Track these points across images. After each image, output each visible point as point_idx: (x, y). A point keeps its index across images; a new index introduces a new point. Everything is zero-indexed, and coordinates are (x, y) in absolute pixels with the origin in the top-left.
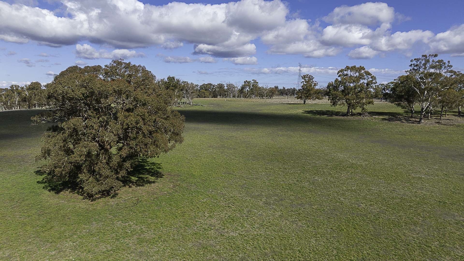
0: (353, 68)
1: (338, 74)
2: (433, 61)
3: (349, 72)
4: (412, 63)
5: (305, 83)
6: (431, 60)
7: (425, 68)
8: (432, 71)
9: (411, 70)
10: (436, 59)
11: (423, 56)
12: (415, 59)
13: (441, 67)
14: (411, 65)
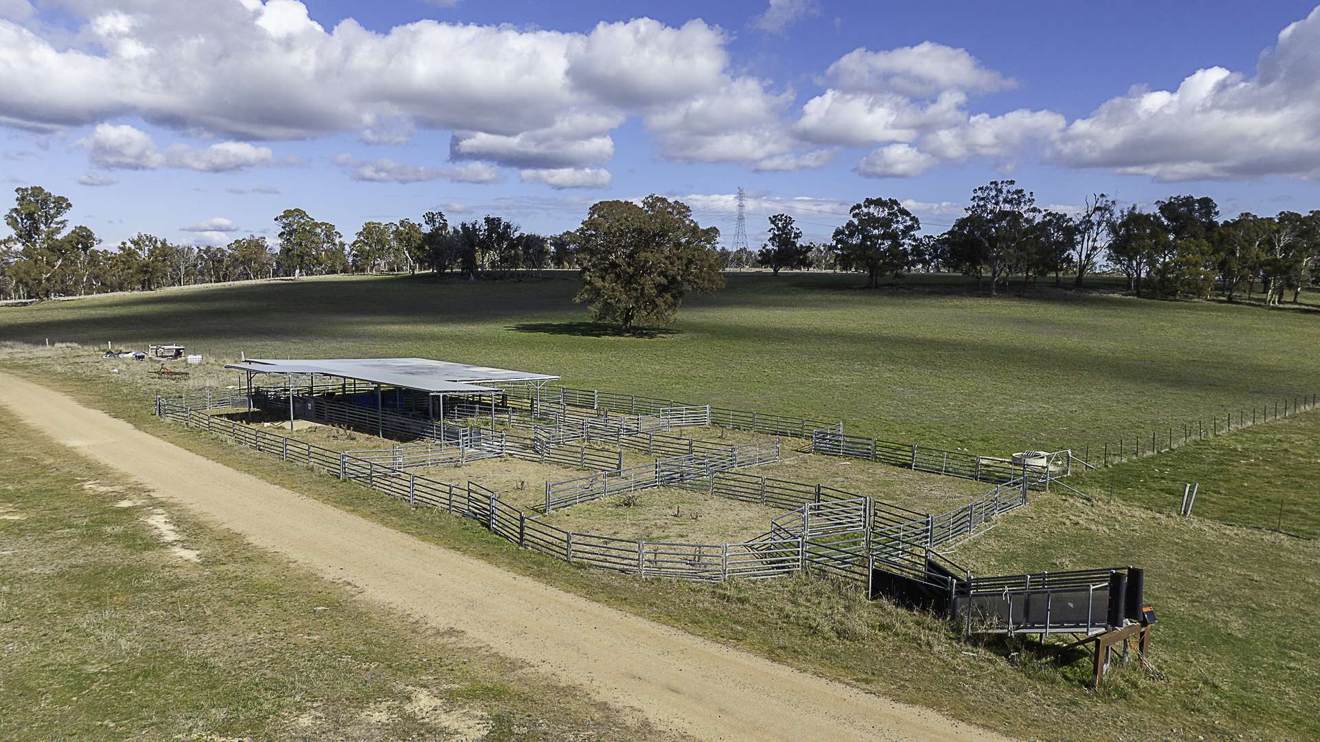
0: (879, 203)
1: (851, 211)
2: (1008, 192)
3: (872, 209)
4: (976, 195)
5: (777, 233)
6: (1005, 191)
7: (997, 203)
8: (1007, 207)
9: (973, 207)
10: (1013, 188)
11: (992, 183)
12: (980, 189)
13: (1020, 202)
14: (974, 198)
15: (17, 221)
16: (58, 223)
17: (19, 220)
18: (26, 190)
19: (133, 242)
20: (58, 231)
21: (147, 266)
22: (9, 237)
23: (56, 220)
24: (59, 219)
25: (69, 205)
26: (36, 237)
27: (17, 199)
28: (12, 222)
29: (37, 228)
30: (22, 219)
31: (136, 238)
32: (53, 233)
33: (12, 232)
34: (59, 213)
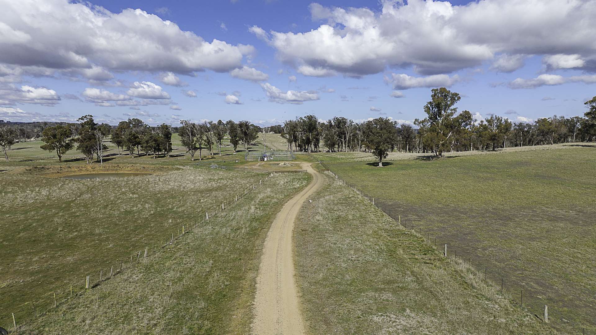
15: (430, 109)
16: (452, 110)
17: (431, 109)
18: (437, 90)
19: (487, 121)
20: (452, 114)
21: (495, 135)
22: (425, 119)
23: (451, 108)
24: (452, 107)
25: (459, 98)
26: (439, 118)
27: (432, 96)
28: (427, 110)
29: (440, 113)
30: (433, 108)
31: (489, 118)
32: (448, 116)
33: (426, 116)
34: (452, 104)
